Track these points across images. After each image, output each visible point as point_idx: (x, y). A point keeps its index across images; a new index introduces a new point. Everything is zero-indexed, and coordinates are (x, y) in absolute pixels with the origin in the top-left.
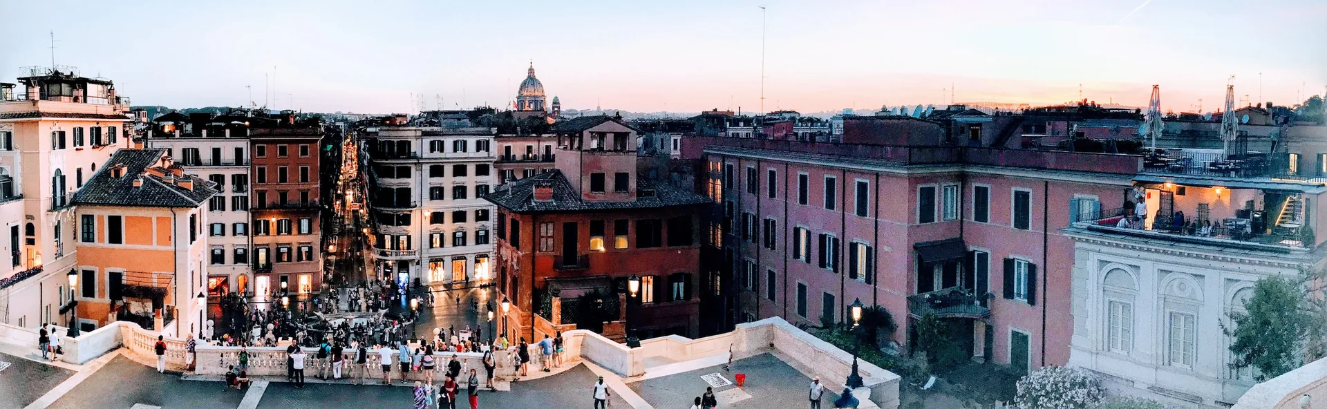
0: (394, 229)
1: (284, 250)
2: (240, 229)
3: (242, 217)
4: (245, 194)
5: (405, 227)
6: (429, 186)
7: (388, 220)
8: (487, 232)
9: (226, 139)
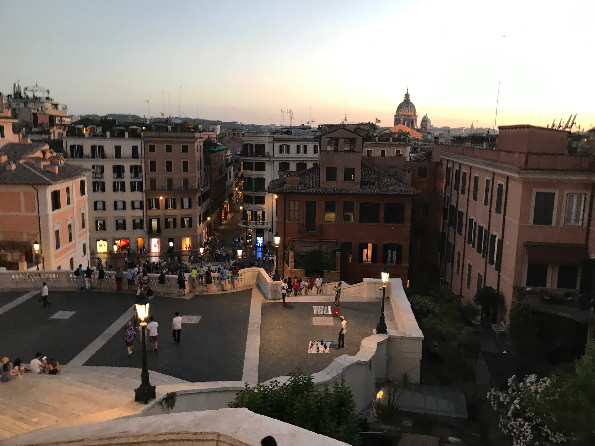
0: (254, 207)
1: (171, 220)
2: (137, 205)
3: (138, 196)
4: (140, 180)
5: (260, 205)
9: (125, 139)
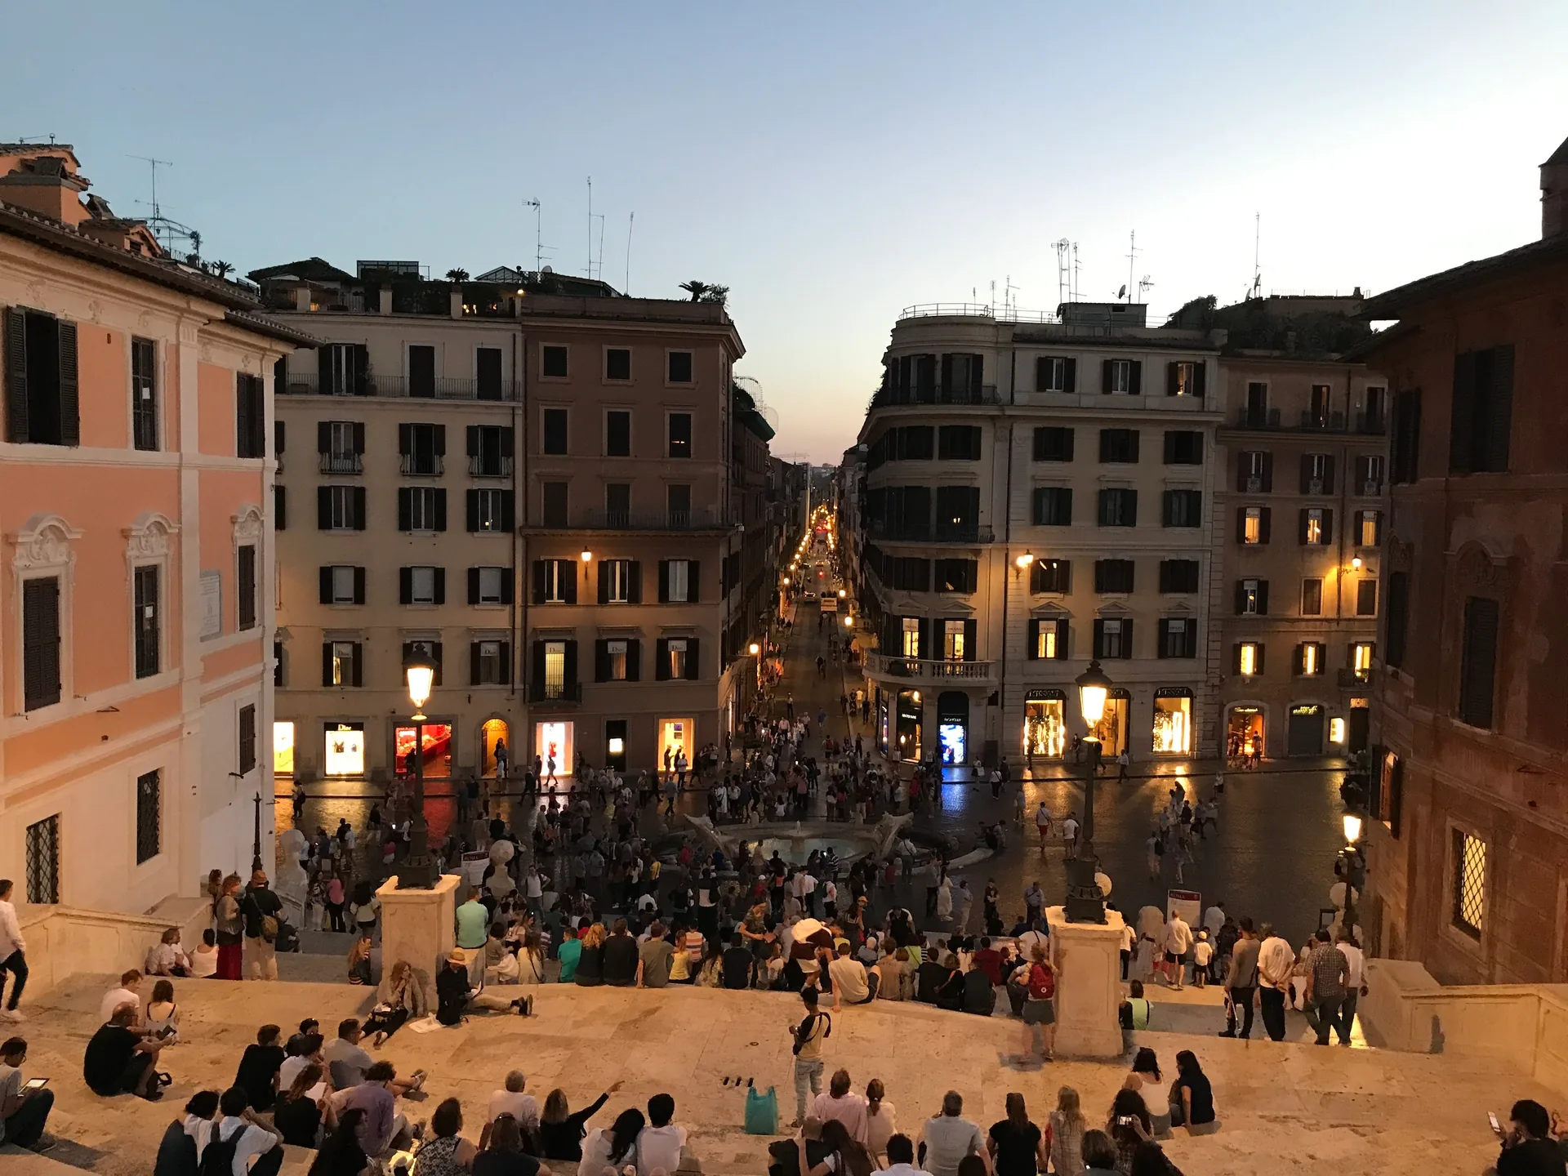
0: (930, 602)
1: (618, 648)
2: (489, 584)
3: (494, 549)
4: (506, 485)
5: (960, 597)
6: (1029, 486)
7: (912, 576)
8: (1192, 624)
9: (452, 320)
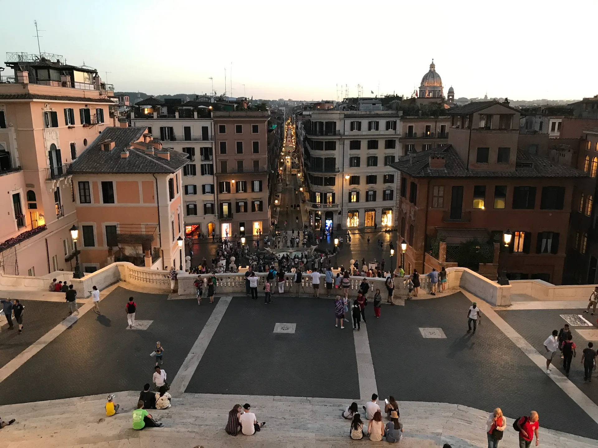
0: (323, 188)
1: (242, 204)
2: (208, 189)
4: (211, 163)
5: (331, 187)
6: (349, 157)
7: (318, 181)
8: (392, 191)
9: (195, 119)
